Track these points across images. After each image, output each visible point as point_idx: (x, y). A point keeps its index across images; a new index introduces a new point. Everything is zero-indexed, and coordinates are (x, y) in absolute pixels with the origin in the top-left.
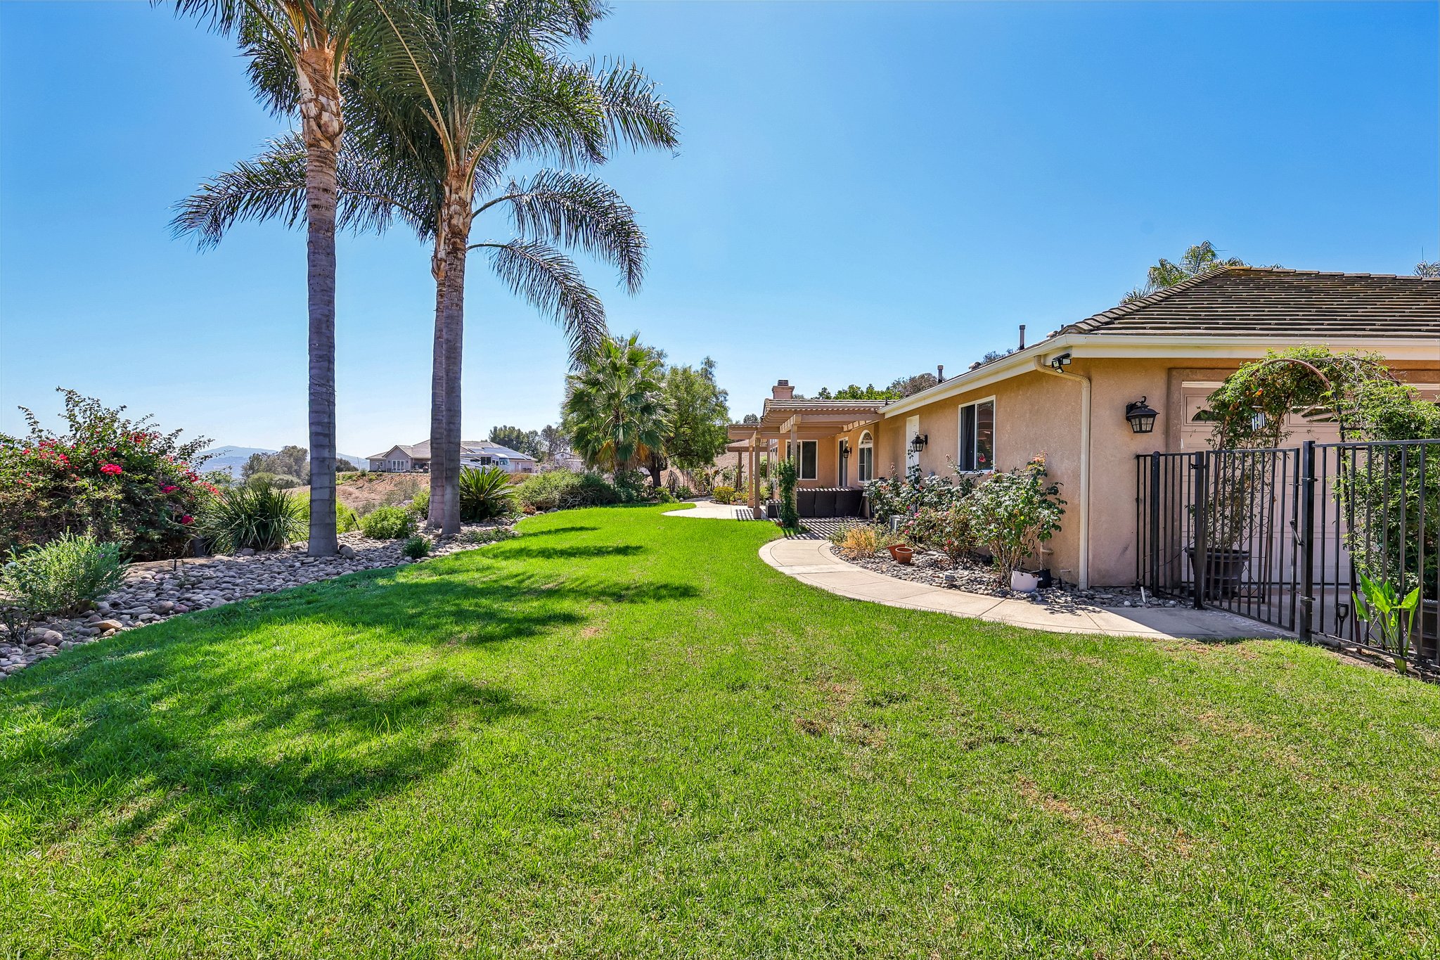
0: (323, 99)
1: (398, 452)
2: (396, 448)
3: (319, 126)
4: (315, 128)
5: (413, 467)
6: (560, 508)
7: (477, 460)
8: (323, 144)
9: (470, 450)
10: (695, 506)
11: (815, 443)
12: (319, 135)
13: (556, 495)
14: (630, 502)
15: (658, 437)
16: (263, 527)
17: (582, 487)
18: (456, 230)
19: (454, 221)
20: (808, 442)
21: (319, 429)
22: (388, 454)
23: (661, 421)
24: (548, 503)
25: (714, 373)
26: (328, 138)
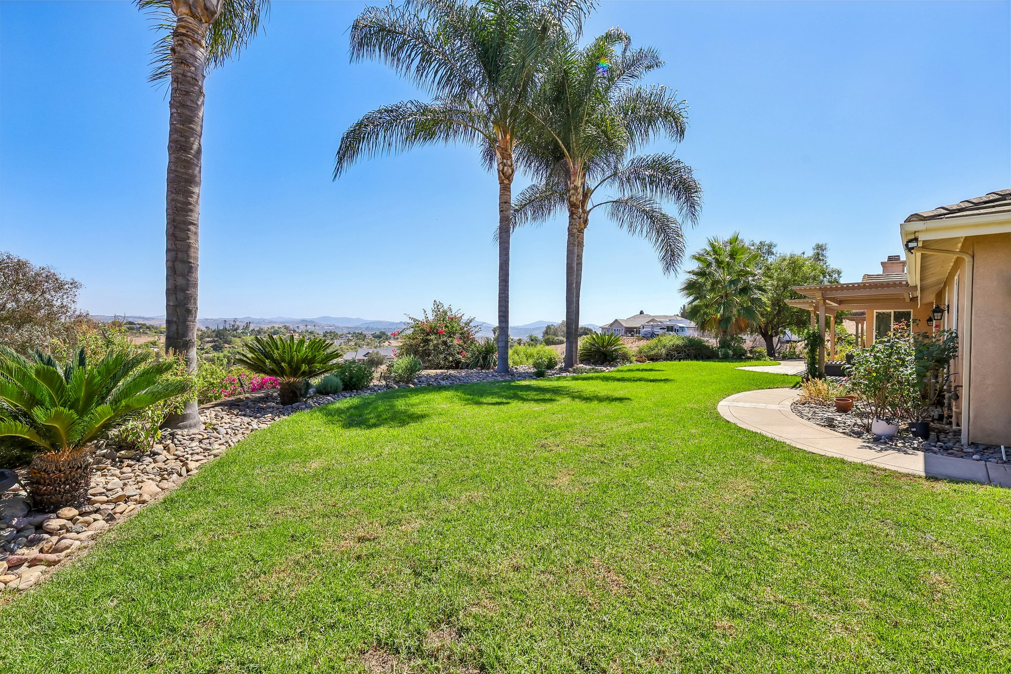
0: (505, 161)
1: (617, 323)
2: (616, 321)
3: (503, 174)
4: (502, 175)
5: (626, 333)
6: (666, 359)
7: (664, 329)
8: (505, 181)
9: (660, 322)
10: (780, 364)
11: (910, 312)
12: (503, 178)
13: (664, 351)
14: (726, 358)
15: (754, 311)
16: (485, 358)
17: (685, 346)
18: (573, 203)
19: (571, 199)
20: (903, 312)
21: (502, 314)
22: (611, 325)
23: (760, 299)
24: (657, 356)
25: (827, 255)
26: (506, 178)
